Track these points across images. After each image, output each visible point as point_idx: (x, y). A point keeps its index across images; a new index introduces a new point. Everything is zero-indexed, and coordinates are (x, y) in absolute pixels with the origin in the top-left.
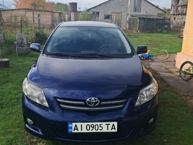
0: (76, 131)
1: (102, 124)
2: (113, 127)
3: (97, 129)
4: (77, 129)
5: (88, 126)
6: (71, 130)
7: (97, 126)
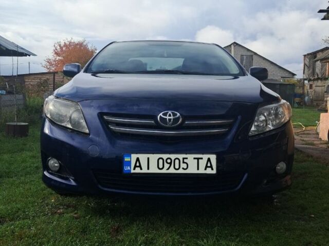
0: (138, 170)
1: (187, 158)
2: (209, 165)
3: (177, 167)
4: (140, 166)
5: (161, 161)
6: (129, 168)
7: (177, 161)
